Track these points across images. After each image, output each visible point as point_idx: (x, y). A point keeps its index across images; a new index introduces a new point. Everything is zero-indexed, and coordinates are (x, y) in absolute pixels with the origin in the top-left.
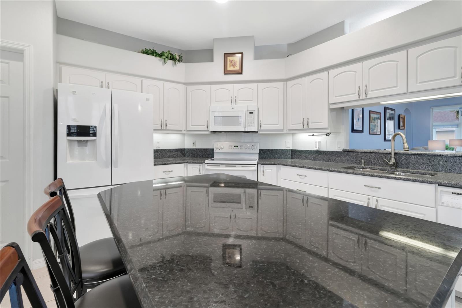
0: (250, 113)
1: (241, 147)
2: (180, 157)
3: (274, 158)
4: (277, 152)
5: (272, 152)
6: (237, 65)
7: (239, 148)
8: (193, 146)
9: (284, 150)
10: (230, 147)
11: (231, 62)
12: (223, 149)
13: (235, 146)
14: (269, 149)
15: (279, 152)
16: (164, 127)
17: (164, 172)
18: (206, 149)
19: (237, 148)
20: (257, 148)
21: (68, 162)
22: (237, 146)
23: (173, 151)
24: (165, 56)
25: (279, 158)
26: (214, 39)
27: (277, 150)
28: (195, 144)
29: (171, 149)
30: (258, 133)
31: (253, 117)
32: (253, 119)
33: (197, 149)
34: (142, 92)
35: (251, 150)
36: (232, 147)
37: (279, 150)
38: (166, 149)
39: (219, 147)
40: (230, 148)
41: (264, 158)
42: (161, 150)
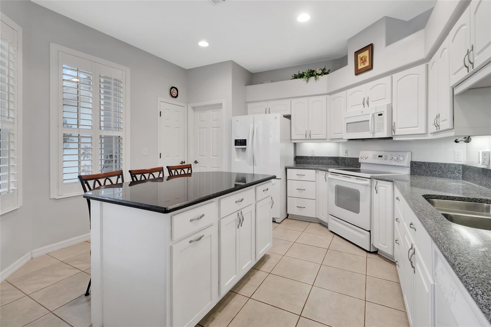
0: (379, 115)
1: (386, 158)
2: (334, 164)
3: (433, 176)
4: (438, 167)
5: (429, 167)
6: (367, 60)
7: (384, 159)
8: (345, 155)
9: (449, 164)
10: (374, 156)
11: (362, 59)
12: (367, 159)
13: (379, 156)
14: (425, 162)
15: (441, 167)
16: (308, 137)
17: (297, 175)
18: (355, 158)
19: (381, 159)
20: (404, 159)
21: (235, 160)
22: (381, 156)
23: (326, 159)
24: (305, 76)
25: (441, 176)
26: (348, 40)
27: (437, 163)
28: (347, 152)
29: (324, 157)
30: (394, 139)
31: (383, 120)
32: (383, 122)
33: (348, 158)
34: (269, 113)
35: (396, 161)
36: (376, 156)
37: (441, 164)
38: (319, 157)
39: (363, 156)
40: (374, 158)
41: (417, 174)
42: (315, 157)
